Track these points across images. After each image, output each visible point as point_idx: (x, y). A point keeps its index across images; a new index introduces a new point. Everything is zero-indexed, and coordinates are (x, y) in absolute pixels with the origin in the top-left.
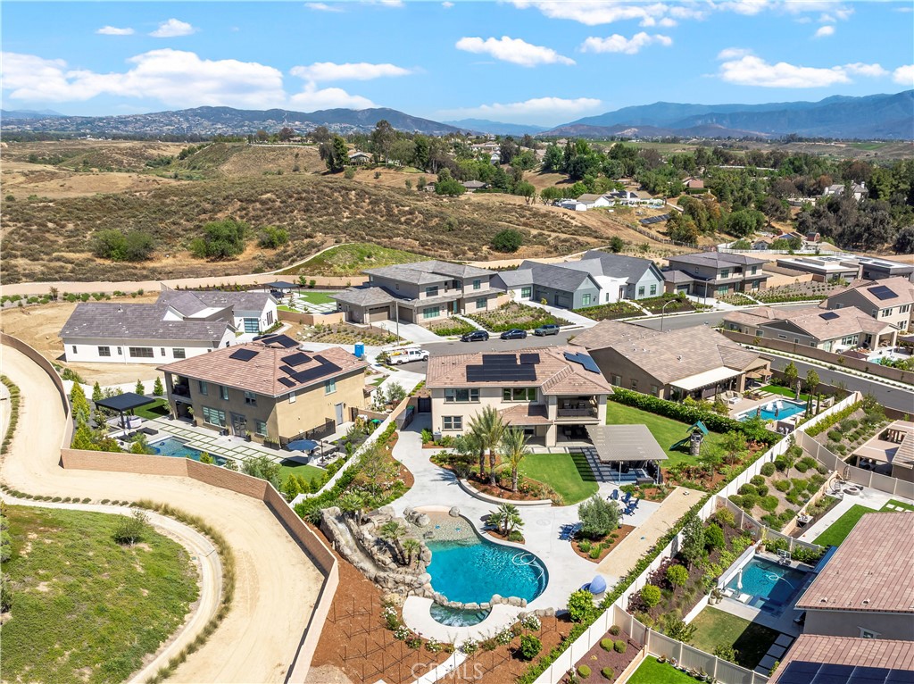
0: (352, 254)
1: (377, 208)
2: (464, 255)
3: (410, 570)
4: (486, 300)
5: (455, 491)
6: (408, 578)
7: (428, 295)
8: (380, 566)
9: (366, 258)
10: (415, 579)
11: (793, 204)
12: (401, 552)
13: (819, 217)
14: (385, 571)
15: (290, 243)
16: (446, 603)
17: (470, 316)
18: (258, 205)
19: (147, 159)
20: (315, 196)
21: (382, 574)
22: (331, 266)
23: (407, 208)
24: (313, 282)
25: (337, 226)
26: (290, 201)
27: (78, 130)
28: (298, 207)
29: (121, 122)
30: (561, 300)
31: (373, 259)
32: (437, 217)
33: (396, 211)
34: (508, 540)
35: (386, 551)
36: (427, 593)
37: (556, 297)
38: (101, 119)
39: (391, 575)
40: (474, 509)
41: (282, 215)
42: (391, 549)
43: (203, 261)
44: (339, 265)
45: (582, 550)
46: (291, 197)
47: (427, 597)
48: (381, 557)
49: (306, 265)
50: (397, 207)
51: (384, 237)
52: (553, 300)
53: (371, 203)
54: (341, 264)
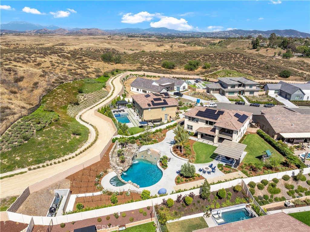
0: (225, 73)
1: (244, 60)
2: (266, 77)
3: (122, 164)
4: (254, 92)
6: (116, 166)
7: (231, 88)
8: (116, 161)
9: (229, 75)
15: (211, 68)
17: (245, 97)
18: (208, 57)
19: (210, 43)
22: (218, 76)
23: (255, 61)
24: (208, 80)
25: (227, 64)
26: (217, 56)
27: (201, 35)
28: (219, 58)
29: (212, 34)
30: (288, 96)
31: (231, 75)
32: (264, 64)
33: (251, 61)
34: (162, 167)
37: (286, 95)
38: (207, 33)
41: (213, 60)
43: (186, 71)
45: (178, 179)
49: (211, 75)
51: (241, 69)
52: (285, 96)
53: (243, 58)
54: (221, 75)
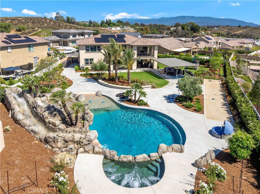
1: (55, 24)
3: (77, 129)
5: (96, 85)
6: (77, 136)
7: (73, 37)
8: (51, 127)
10: (83, 136)
11: (164, 32)
12: (69, 115)
13: (172, 33)
14: (55, 131)
15: (27, 30)
16: (116, 158)
18: (17, 21)
20: (36, 20)
21: (52, 135)
22: (40, 35)
25: (43, 27)
26: (27, 20)
28: (30, 22)
32: (74, 27)
33: (61, 25)
34: (138, 105)
35: (55, 114)
36: (97, 149)
39: (61, 134)
40: (110, 92)
41: (25, 24)
42: (60, 113)
44: (43, 35)
45: (187, 107)
46: (28, 19)
47: (97, 153)
48: (52, 120)
50: (62, 24)
53: (54, 23)
